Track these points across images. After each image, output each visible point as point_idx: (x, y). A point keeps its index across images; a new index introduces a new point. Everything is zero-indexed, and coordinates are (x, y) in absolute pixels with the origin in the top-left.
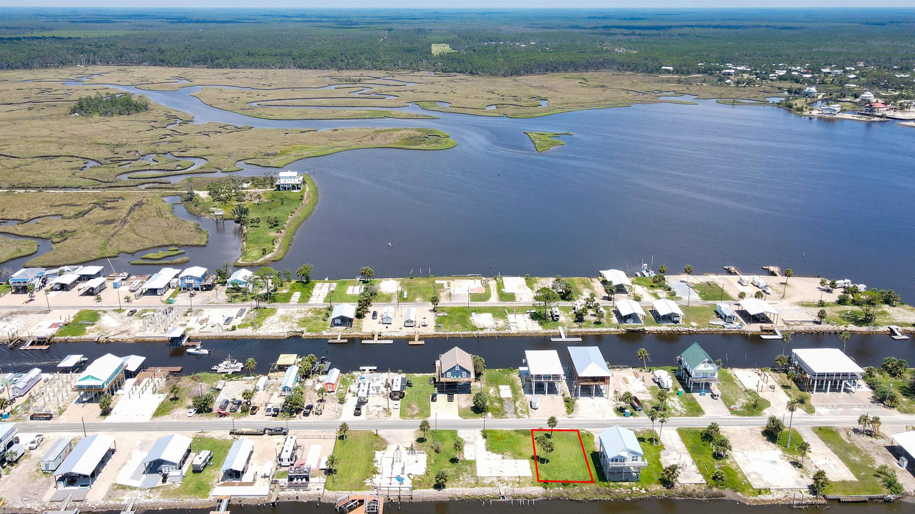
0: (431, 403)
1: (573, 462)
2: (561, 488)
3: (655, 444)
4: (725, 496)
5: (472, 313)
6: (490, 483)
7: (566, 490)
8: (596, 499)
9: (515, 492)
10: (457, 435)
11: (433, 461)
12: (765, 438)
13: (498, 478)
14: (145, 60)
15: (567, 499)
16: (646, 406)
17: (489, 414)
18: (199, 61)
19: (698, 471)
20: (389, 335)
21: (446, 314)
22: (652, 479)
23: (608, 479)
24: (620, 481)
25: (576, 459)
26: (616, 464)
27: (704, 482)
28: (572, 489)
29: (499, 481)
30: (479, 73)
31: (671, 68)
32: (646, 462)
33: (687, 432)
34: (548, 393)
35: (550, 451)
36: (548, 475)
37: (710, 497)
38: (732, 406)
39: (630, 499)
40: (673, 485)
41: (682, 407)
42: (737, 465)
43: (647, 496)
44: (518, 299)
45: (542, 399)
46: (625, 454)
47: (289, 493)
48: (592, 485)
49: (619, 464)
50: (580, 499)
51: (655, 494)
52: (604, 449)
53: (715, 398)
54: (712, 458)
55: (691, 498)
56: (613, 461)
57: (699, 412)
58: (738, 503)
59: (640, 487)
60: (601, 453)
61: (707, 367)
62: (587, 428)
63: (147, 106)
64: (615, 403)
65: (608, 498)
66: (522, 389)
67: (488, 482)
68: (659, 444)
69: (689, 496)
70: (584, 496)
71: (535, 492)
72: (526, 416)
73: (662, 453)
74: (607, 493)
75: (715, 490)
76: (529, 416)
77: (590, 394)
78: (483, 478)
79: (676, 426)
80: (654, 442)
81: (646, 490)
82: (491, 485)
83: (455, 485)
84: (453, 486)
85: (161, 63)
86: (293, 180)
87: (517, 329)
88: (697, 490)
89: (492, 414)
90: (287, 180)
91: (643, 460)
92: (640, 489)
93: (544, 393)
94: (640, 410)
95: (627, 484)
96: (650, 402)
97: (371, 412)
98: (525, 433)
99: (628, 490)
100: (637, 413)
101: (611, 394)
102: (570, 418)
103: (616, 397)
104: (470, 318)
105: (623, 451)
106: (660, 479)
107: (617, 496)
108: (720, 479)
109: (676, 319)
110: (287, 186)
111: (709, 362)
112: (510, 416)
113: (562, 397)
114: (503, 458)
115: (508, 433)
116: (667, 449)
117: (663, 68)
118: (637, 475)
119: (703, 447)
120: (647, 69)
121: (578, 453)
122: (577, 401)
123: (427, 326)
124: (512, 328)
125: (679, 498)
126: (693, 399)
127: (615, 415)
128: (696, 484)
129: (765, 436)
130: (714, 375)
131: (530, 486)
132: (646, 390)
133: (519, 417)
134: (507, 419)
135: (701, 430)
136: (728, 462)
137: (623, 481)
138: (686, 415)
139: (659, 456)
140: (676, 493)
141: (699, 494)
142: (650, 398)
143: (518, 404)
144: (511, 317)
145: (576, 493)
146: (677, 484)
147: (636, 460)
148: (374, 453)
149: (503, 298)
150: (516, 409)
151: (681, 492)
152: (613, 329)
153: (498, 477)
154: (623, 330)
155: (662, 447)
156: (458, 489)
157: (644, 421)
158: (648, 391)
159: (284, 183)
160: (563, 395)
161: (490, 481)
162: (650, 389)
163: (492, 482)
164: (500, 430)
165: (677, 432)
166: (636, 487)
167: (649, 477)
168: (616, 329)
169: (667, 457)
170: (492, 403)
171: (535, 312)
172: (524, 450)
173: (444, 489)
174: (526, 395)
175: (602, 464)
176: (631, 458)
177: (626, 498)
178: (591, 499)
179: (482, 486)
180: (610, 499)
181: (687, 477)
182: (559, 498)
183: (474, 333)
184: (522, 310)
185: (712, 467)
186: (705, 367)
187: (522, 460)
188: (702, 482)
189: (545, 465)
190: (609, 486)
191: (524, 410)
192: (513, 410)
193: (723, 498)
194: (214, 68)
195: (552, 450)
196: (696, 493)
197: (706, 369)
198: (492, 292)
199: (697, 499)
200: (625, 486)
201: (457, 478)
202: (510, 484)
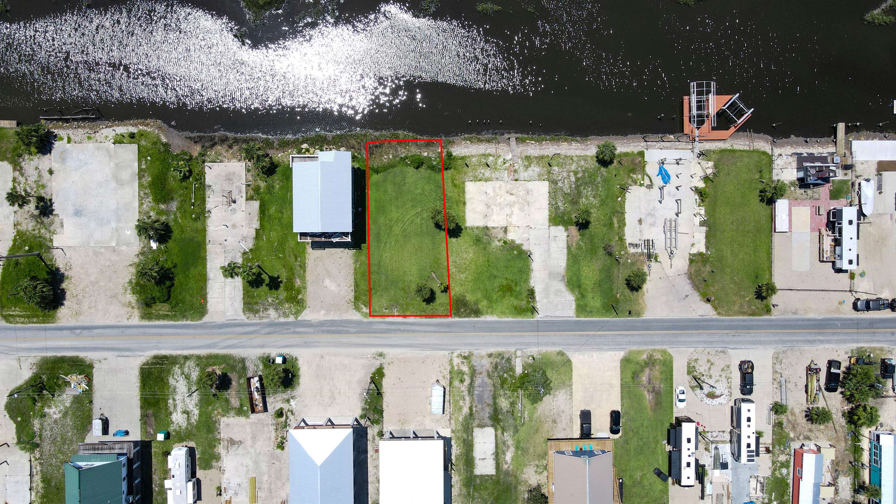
0: (618, 408)
2: (426, 155)
6: (530, 165)
10: (577, 300)
13: (517, 176)
17: (519, 367)
19: (208, 193)
29: (516, 171)
38: (83, 387)
47: (820, 150)
62: (358, 323)
67: (532, 167)
78: (540, 178)
82: (529, 161)
83: (583, 163)
84: (585, 159)
89: (514, 368)
98: (463, 306)
102: (380, 356)
112: (484, 362)
114: (505, 230)
115: (492, 307)
131: (470, 158)
133: (468, 359)
134: (490, 352)
139: (258, 233)
143: (467, 406)
148: (707, 248)
150: (471, 387)
153: (517, 180)
156: (578, 153)
161: (530, 172)
163: (526, 168)
164: (505, 315)
165: (209, 308)
172: (472, 253)
179: (542, 157)
185: (183, 202)
187: (476, 224)
188: (211, 165)
192: (478, 381)
201: (578, 179)
202: (501, 162)
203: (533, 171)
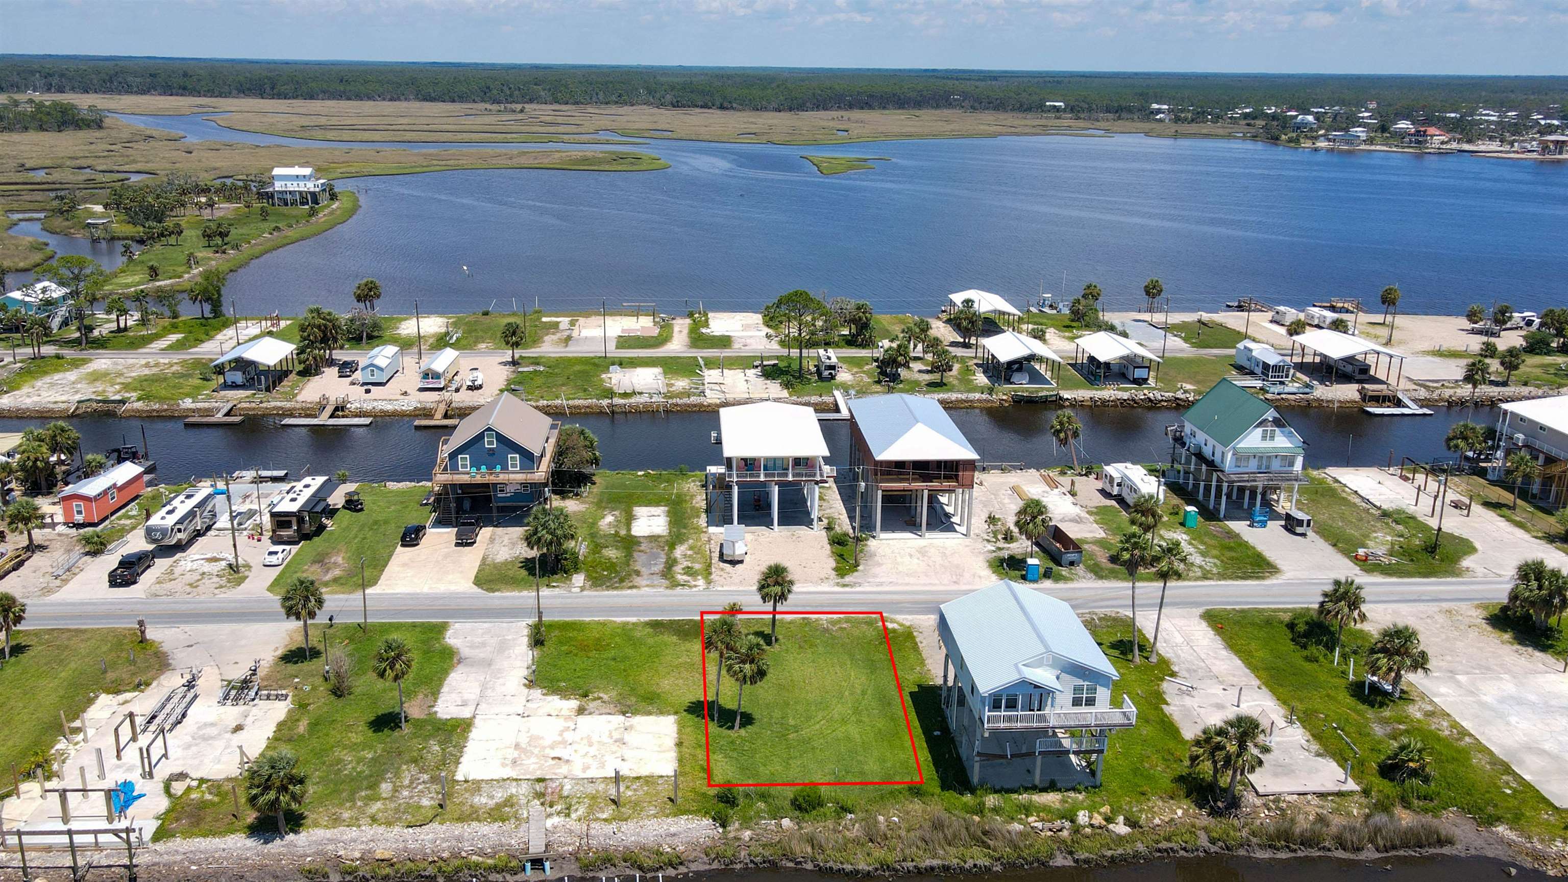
0: (398, 550)
1: (844, 721)
2: (786, 822)
3: (1137, 659)
4: (1450, 842)
5: (611, 368)
6: (499, 807)
7: (808, 828)
8: (928, 863)
9: (593, 842)
10: (440, 639)
11: (302, 727)
12: (1507, 636)
13: (539, 787)
14: (153, 88)
15: (809, 866)
16: (1092, 555)
17: (579, 579)
18: (249, 89)
19: (1315, 747)
20: (368, 407)
21: (542, 369)
22: (1150, 778)
23: (975, 780)
24: (1026, 789)
25: (856, 711)
26: (1009, 719)
27: (1351, 785)
28: (830, 824)
29: (540, 795)
30: (735, 105)
31: (1061, 104)
32: (1131, 708)
33: (1237, 623)
34: (779, 525)
35: (753, 680)
36: (743, 769)
37: (1394, 847)
38: (1361, 552)
39: (1069, 862)
40: (1234, 803)
41: (1203, 554)
42: (1455, 725)
43: (1140, 847)
44: (736, 346)
45: (761, 539)
46: (1045, 676)
48: (916, 806)
49: (1022, 719)
50: (862, 866)
51: (1168, 839)
52: (961, 665)
53: (1299, 530)
54: (1350, 701)
55: (1315, 853)
56: (996, 706)
57: (1259, 566)
58: (1513, 871)
59: (1106, 809)
60: (950, 689)
61: (1272, 438)
62: (901, 612)
63: (101, 121)
64: (991, 547)
65: (978, 858)
66: (704, 516)
67: (492, 803)
68: (1154, 659)
69: (1308, 841)
70: (879, 853)
71: (676, 841)
72: (701, 582)
73: (1168, 687)
74: (973, 837)
75: (1405, 818)
76: (709, 582)
77: (914, 525)
78: (476, 786)
79: (1196, 604)
80: (1137, 652)
81: (1132, 823)
82: (497, 814)
83: (346, 815)
84: (336, 821)
85: (180, 91)
86: (302, 184)
87: (721, 396)
88: (1337, 821)
89: (588, 577)
90: (289, 184)
91: (1116, 702)
92: (1109, 820)
93: (769, 524)
94: (1072, 563)
95: (1051, 799)
96: (1100, 542)
97: (176, 575)
98: (683, 630)
99: (1058, 823)
100: (1064, 571)
101: (979, 523)
102: (845, 586)
103: (995, 533)
104: (604, 376)
105: (1038, 663)
106: (1180, 779)
107: (1016, 847)
108: (1414, 773)
109: (1139, 373)
110: (289, 197)
111: (1277, 423)
112: (644, 583)
113: (824, 533)
114: (580, 713)
115: (626, 631)
116: (1183, 673)
117: (1048, 104)
118: (1089, 764)
119: (1308, 666)
120: (1021, 106)
121: (864, 693)
122: (872, 544)
123: (480, 387)
124: (708, 393)
125: (1265, 855)
126: (1232, 535)
127: (994, 577)
128: (1322, 795)
129: (1506, 631)
130: (1292, 464)
131: (662, 813)
132: (1084, 515)
133: (675, 584)
134: (634, 591)
135: (1287, 617)
136: (1415, 712)
137: (1035, 789)
138: (1222, 576)
139: (1158, 699)
140: (1254, 834)
141: (1347, 835)
142: (1100, 534)
143: (679, 551)
144: (711, 375)
145: (847, 841)
146: (1250, 798)
147: (1091, 702)
148: (93, 699)
149: (699, 343)
150: (671, 563)
151: (1272, 829)
152: (977, 396)
153: (540, 780)
154: (1005, 397)
155: (1165, 669)
156: (353, 833)
157: (1093, 593)
158: (1092, 518)
159: (284, 189)
160: (829, 528)
161: (499, 795)
162: (1096, 514)
163: (509, 802)
164: (599, 623)
165: (1204, 625)
166: (1092, 809)
167: (1136, 771)
168: (984, 396)
169: (1188, 701)
170: (597, 548)
171: (774, 365)
172: (666, 684)
173: (291, 837)
174: (712, 529)
175: (953, 726)
176: (1069, 697)
177: (1051, 856)
178: (910, 865)
179: (461, 819)
180: (983, 862)
181: (1285, 770)
182: (773, 864)
183: (605, 402)
184: (743, 363)
185: (1363, 733)
186: (1264, 438)
187: (652, 718)
188: (1344, 788)
189: (740, 733)
190: (980, 810)
191: (697, 566)
192: (659, 567)
193: (1446, 850)
194: (273, 98)
195: (761, 674)
196: (1334, 830)
197: (1268, 444)
198: (676, 334)
199: (1340, 854)
200: (1045, 808)
201: (370, 787)
202: (577, 810)
203: (492, 797)
